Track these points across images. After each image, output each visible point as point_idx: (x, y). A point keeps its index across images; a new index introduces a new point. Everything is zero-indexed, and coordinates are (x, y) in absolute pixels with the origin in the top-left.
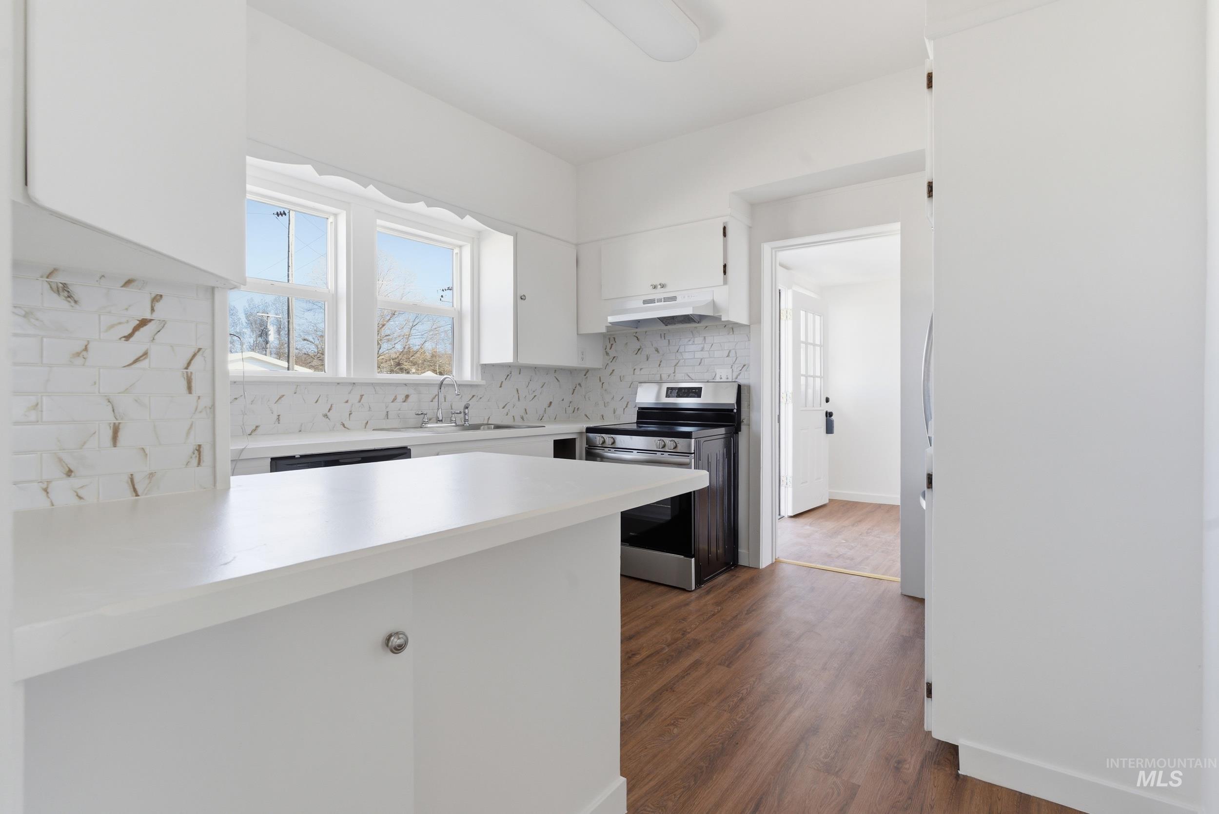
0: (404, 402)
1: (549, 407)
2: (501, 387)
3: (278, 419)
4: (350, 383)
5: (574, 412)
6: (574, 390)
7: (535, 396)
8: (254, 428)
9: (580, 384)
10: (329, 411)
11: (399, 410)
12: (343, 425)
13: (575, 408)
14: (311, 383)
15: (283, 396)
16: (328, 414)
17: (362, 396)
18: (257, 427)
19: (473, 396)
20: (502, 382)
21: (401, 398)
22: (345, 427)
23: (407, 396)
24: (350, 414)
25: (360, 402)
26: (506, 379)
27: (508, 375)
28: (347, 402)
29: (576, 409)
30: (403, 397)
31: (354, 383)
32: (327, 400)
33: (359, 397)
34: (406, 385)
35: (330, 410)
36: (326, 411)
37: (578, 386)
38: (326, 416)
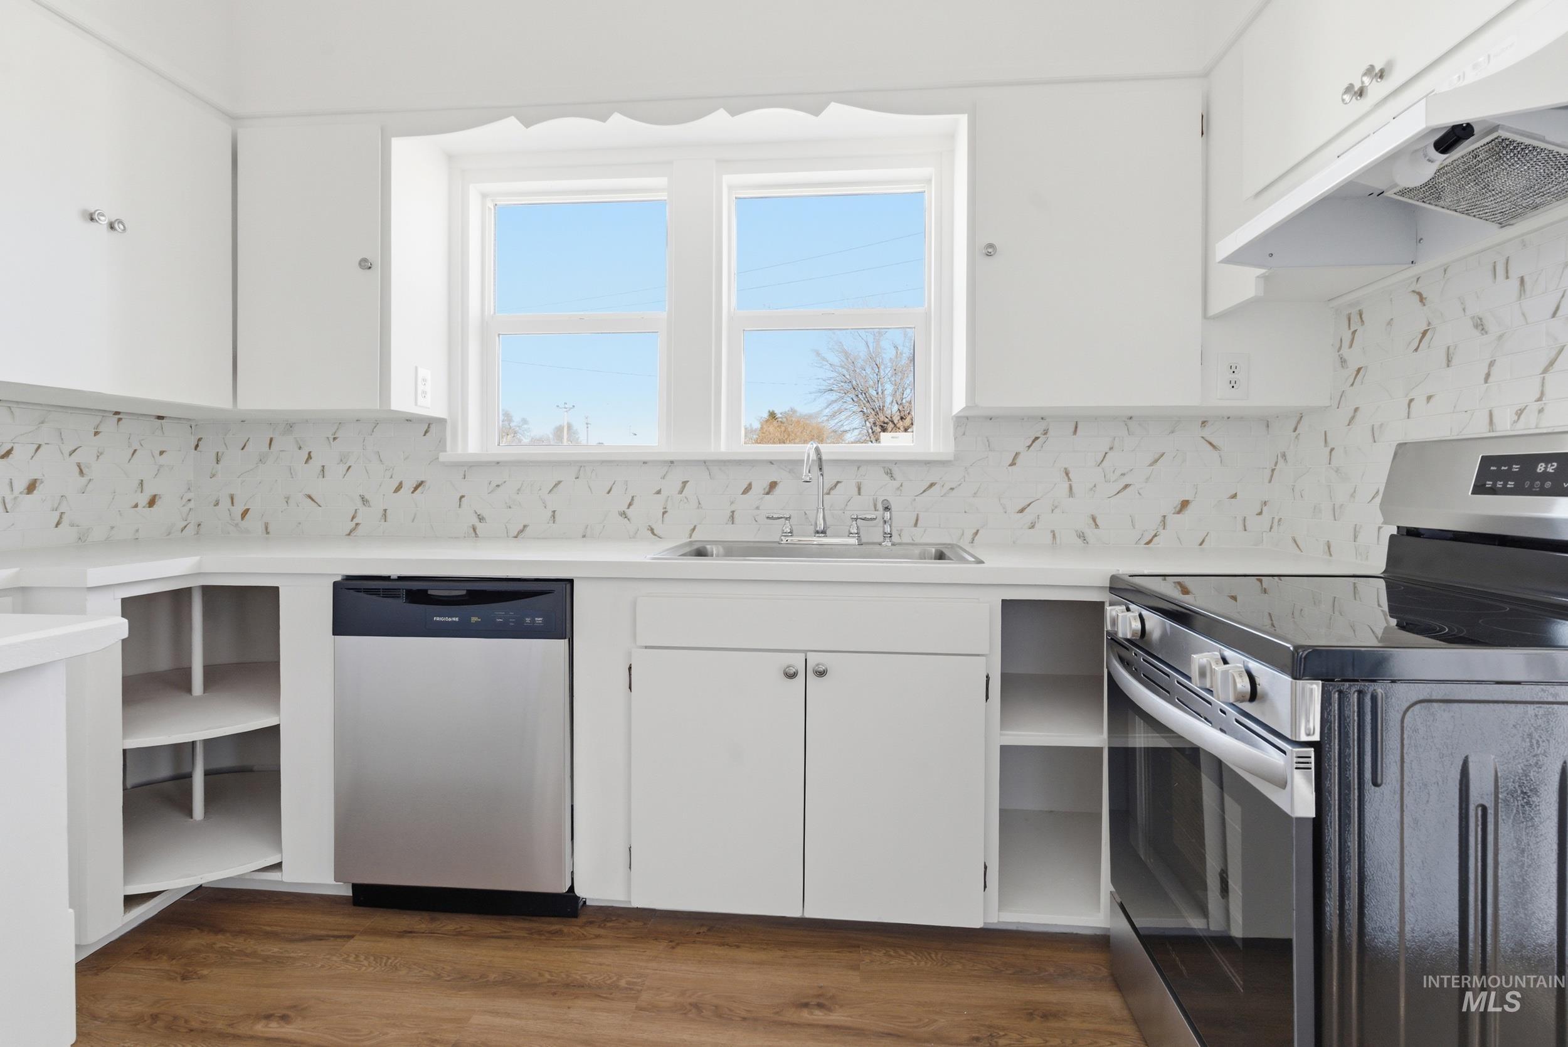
0: (768, 493)
1: (1179, 512)
2: (1013, 464)
3: (554, 516)
4: (665, 462)
5: (1271, 528)
6: (1273, 470)
7: (1126, 486)
8: (521, 527)
9: (1284, 456)
10: (628, 508)
11: (758, 508)
12: (652, 530)
13: (1273, 518)
14: (603, 462)
15: (560, 482)
16: (629, 512)
17: (685, 483)
18: (525, 526)
19: (932, 485)
20: (1017, 454)
21: (760, 486)
22: (655, 535)
23: (773, 485)
24: (664, 513)
25: (681, 492)
26: (1029, 447)
27: (1037, 438)
28: (659, 492)
29: (1276, 521)
30: (765, 484)
31: (672, 462)
32: (626, 489)
33: (680, 485)
34: (771, 463)
35: (630, 505)
36: (624, 508)
37: (1281, 461)
38: (624, 514)
